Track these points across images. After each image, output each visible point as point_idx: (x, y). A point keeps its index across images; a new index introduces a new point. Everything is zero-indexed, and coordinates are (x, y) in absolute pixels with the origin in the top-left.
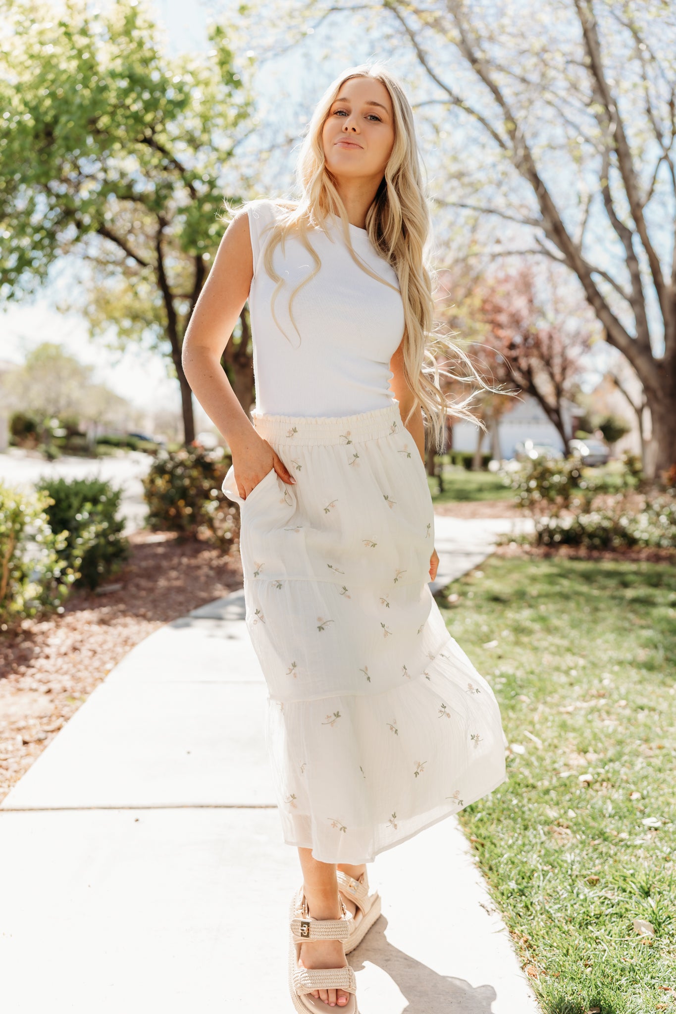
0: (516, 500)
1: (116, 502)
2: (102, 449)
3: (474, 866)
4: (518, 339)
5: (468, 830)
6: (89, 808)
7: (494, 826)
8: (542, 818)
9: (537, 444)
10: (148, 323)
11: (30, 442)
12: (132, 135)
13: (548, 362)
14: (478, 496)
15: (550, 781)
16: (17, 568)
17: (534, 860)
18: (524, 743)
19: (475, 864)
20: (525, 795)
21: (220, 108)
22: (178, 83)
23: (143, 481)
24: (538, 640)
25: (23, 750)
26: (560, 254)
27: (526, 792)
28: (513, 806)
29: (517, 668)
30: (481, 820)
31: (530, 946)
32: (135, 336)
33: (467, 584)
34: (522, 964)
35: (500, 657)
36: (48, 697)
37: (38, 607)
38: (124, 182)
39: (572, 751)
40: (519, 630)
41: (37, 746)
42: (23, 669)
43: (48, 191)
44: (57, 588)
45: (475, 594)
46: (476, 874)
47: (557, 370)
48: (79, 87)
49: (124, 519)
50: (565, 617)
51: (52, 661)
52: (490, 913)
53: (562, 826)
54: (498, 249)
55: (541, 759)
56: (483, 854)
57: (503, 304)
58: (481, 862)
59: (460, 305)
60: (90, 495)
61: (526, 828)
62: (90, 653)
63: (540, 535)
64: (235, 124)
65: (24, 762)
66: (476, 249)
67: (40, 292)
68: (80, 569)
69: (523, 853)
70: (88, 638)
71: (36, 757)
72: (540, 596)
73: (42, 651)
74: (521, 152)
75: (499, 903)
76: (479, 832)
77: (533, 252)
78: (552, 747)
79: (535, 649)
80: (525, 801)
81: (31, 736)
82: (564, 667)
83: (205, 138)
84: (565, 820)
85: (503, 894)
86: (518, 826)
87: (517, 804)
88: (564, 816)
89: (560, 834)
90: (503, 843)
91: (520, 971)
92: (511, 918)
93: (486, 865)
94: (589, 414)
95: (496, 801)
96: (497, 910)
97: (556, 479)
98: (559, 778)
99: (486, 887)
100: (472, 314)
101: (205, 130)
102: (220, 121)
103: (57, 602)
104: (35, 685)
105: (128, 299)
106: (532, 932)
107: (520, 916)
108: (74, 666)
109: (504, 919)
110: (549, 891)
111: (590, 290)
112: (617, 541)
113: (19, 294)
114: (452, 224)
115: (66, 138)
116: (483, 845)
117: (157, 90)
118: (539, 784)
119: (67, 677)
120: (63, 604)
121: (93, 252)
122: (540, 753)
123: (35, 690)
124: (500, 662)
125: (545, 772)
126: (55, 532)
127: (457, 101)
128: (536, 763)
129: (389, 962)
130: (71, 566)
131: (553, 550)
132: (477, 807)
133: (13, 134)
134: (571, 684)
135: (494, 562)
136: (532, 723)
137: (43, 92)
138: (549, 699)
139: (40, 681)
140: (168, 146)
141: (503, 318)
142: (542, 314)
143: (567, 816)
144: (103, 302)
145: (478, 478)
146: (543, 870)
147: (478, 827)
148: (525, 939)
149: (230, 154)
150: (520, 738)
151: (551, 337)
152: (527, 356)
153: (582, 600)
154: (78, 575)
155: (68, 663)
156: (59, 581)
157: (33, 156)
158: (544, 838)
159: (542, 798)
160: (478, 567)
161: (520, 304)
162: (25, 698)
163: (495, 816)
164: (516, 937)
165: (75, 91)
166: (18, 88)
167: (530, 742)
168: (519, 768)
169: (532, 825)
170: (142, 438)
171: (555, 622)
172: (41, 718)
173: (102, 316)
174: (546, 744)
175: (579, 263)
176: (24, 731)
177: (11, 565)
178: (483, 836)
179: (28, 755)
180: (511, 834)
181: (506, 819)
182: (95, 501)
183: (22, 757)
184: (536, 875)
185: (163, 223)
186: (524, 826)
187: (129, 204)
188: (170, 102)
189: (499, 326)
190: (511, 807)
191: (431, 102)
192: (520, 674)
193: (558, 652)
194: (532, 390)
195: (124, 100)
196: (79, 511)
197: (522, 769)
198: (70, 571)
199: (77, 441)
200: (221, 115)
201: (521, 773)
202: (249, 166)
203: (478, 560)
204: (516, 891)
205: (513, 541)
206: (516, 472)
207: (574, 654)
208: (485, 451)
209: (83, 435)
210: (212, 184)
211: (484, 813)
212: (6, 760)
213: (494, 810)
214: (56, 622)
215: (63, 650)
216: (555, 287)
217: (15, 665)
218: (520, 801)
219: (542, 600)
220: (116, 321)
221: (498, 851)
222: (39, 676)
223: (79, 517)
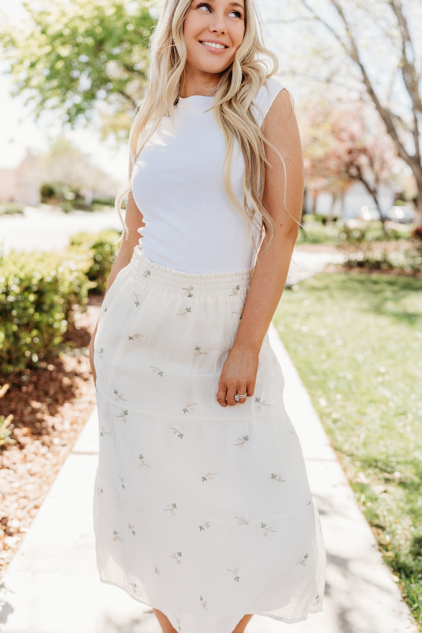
2: (97, 206)
11: (52, 201)
47: (377, 168)
57: (345, 127)
94: (404, 191)
97: (355, 234)
100: (326, 133)
112: (384, 266)
141: (344, 136)
161: (355, 127)
194: (360, 178)
199: (80, 202)
209: (83, 198)
220: (116, 132)
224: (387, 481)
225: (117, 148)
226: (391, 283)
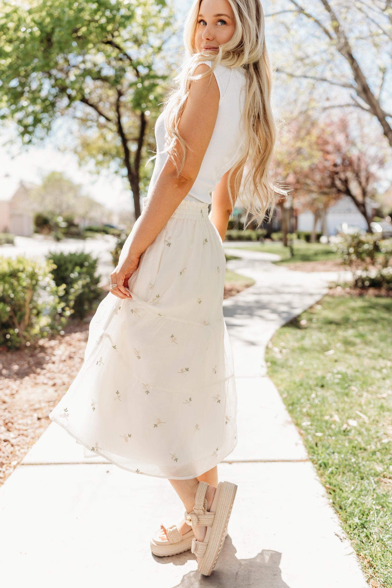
0: (339, 260)
1: (95, 266)
2: (89, 234)
3: (329, 506)
4: (339, 161)
5: (324, 480)
6: (78, 463)
7: (340, 476)
8: (373, 471)
9: (350, 226)
10: (113, 157)
11: (46, 230)
12: (100, 39)
13: (357, 175)
14: (315, 258)
15: (376, 446)
16: (35, 308)
17: (369, 501)
18: (356, 419)
19: (330, 504)
20: (359, 455)
21: (154, 20)
22: (127, 4)
23: (111, 253)
24: (360, 349)
25: (38, 423)
26: (366, 106)
27: (360, 453)
28: (352, 463)
29: (348, 368)
30: (332, 473)
31: (371, 566)
32: (105, 165)
33: (312, 313)
34: (368, 579)
35: (336, 361)
36: (54, 389)
37: (48, 331)
38: (96, 69)
39: (388, 425)
40: (347, 343)
41: (46, 421)
42: (38, 370)
43: (50, 76)
44: (59, 320)
45: (317, 319)
46: (331, 511)
47: (363, 180)
48: (67, 9)
49: (100, 276)
50: (376, 334)
51: (56, 365)
52: (343, 540)
53: (386, 477)
54: (327, 104)
55: (368, 430)
56: (334, 498)
57: (330, 139)
58: (334, 503)
59: (303, 140)
60: (79, 261)
61: (362, 479)
62: (79, 360)
63: (356, 281)
64: (163, 30)
65: (38, 431)
66: (313, 104)
67: (47, 140)
68: (73, 308)
69: (362, 497)
70: (78, 350)
71: (46, 428)
72: (358, 321)
73: (50, 359)
74: (343, 41)
75: (348, 533)
76: (331, 481)
77: (348, 105)
78: (375, 422)
79: (358, 356)
80: (360, 460)
81: (43, 414)
82: (378, 367)
83: (144, 39)
84: (388, 473)
85: (350, 526)
86: (357, 477)
87: (355, 462)
88: (387, 471)
89: (386, 483)
90: (347, 489)
91: (366, 585)
92: (357, 544)
93: (337, 505)
94: (382, 207)
95: (341, 459)
96: (347, 538)
97: (366, 247)
98: (381, 444)
99: (338, 521)
100: (310, 146)
101: (145, 34)
102: (153, 28)
103: (60, 328)
104: (46, 381)
105: (101, 143)
106: (372, 555)
107: (363, 542)
108: (70, 368)
109: (353, 545)
110: (381, 525)
111: (386, 128)
113: (34, 140)
114: (298, 89)
115: (59, 42)
116: (334, 491)
117: (114, 10)
118: (368, 447)
119: (65, 376)
120: (64, 329)
121: (79, 114)
122: (367, 425)
123: (46, 384)
124: (337, 364)
125: (371, 439)
126: (58, 285)
127: (301, 10)
128: (365, 433)
129: (276, 576)
130: (68, 306)
131: (364, 291)
132: (328, 463)
133: (27, 41)
134: (384, 379)
135: (328, 299)
136: (360, 405)
137: (44, 13)
138: (370, 389)
139: (49, 378)
140: (122, 45)
141: (330, 148)
142: (353, 144)
143: (389, 470)
144: (86, 145)
145: (314, 247)
146: (376, 509)
147: (330, 478)
148: (368, 561)
149: (160, 49)
150: (354, 415)
151: (359, 159)
152: (344, 171)
153: (386, 323)
154: (72, 311)
155: (66, 366)
156: (61, 315)
157: (40, 54)
158: (375, 486)
159: (371, 457)
160: (318, 303)
161: (340, 138)
162: (40, 390)
163: (341, 470)
164: (361, 559)
165: (64, 12)
166: (30, 12)
167: (360, 418)
168: (354, 436)
169: (366, 477)
170: (112, 227)
171: (370, 337)
172: (49, 402)
173: (85, 153)
174: (371, 419)
175: (379, 111)
176: (38, 411)
177: (31, 306)
178: (334, 484)
179: (40, 427)
180: (353, 482)
181: (348, 472)
182: (82, 266)
183: (37, 428)
184: (371, 512)
185: (120, 94)
186: (361, 477)
187: (99, 83)
188: (122, 17)
189: (328, 153)
190: (351, 464)
191: (285, 11)
192: (350, 372)
193: (374, 357)
194: (348, 192)
195: (94, 17)
196: (72, 271)
197: (357, 437)
198: (67, 308)
199: (73, 230)
200: (154, 24)
201: (356, 440)
202: (172, 56)
203: (318, 298)
204: (359, 524)
205: (339, 285)
206: (341, 243)
207: (384, 358)
208: (318, 230)
209: (77, 226)
210: (149, 67)
211: (333, 468)
212: (26, 430)
213: (340, 465)
214: (60, 340)
215: (63, 358)
216: (362, 128)
217: (34, 368)
218: (357, 460)
219: (360, 323)
220: (93, 156)
221: (344, 495)
222: (48, 375)
223: (72, 276)
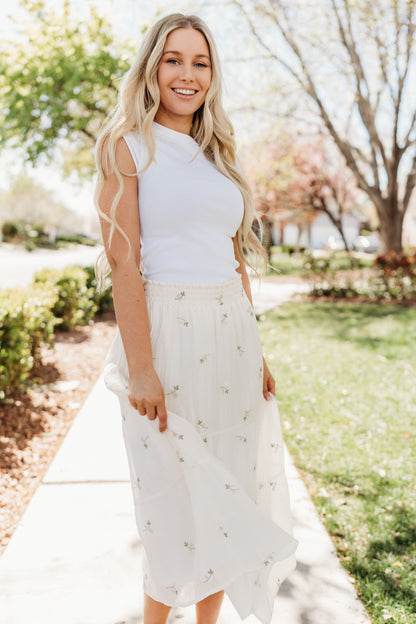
2: (61, 244)
47: (341, 198)
57: (308, 159)
59: (281, 160)
94: (369, 221)
97: (320, 264)
100: (289, 166)
111: (349, 159)
112: (349, 294)
131: (317, 298)
135: (287, 304)
152: (322, 188)
160: (279, 307)
161: (317, 159)
170: (85, 237)
173: (72, 168)
189: (305, 172)
194: (324, 208)
199: (44, 239)
205: (299, 295)
209: (47, 235)
220: (79, 169)
224: (347, 494)
225: (81, 185)
226: (356, 311)
